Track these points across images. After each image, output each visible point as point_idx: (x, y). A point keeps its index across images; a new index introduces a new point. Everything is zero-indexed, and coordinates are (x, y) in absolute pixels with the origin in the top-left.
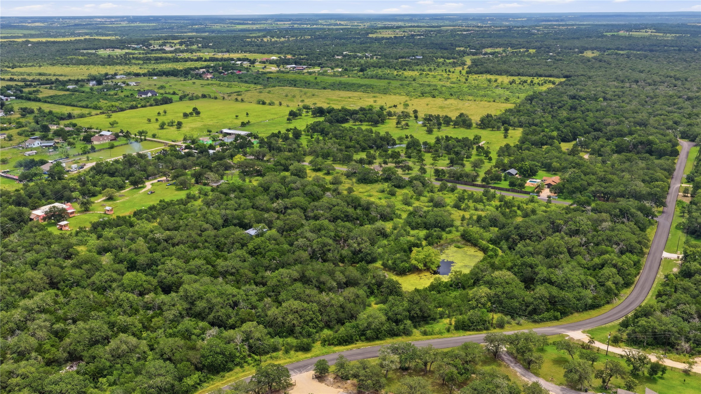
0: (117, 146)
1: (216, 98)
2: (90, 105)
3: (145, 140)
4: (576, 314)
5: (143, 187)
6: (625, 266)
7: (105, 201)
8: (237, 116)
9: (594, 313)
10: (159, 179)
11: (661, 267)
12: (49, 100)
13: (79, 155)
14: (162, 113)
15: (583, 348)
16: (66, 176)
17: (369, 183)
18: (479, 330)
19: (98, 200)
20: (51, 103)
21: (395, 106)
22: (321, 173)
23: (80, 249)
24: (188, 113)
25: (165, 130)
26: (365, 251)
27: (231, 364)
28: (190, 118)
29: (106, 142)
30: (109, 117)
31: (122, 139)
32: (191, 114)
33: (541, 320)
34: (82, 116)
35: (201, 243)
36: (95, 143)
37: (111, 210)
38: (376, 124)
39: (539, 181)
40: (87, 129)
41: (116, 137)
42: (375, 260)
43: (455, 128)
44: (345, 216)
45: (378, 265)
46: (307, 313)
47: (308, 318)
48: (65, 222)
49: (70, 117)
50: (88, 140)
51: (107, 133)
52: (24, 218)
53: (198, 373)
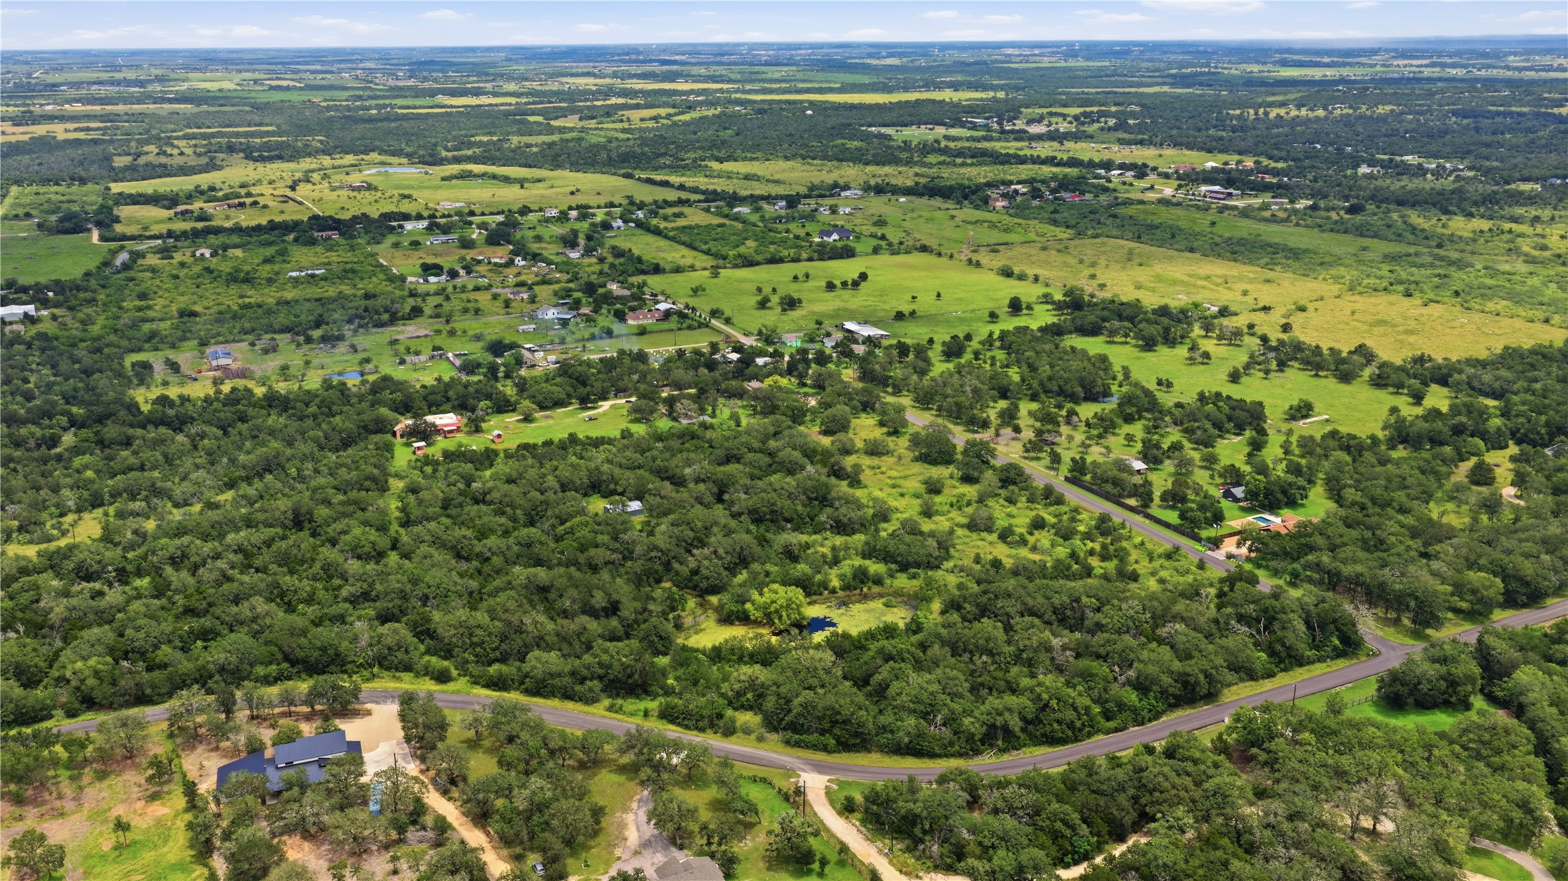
0: (652, 332)
1: (939, 255)
3: (706, 325)
5: (593, 408)
6: (1054, 703)
7: (518, 420)
8: (913, 298)
10: (629, 399)
13: (583, 339)
14: (801, 278)
15: (787, 798)
16: (523, 372)
17: (930, 463)
18: (687, 727)
19: (512, 418)
20: (672, 239)
21: (1266, 309)
22: (885, 430)
23: (397, 485)
24: (837, 283)
25: (762, 312)
26: (704, 572)
27: (333, 668)
28: (839, 292)
29: (648, 321)
30: (716, 275)
31: (673, 323)
32: (844, 284)
33: (798, 745)
34: (678, 270)
35: (514, 507)
36: (630, 322)
37: (499, 436)
38: (1149, 345)
39: (1278, 520)
40: (652, 295)
41: (667, 314)
42: (714, 590)
43: (1317, 375)
44: (772, 512)
45: (714, 599)
46: (478, 632)
47: (475, 639)
48: (423, 444)
49: (657, 270)
50: (620, 316)
51: (663, 306)
52: (382, 427)
53: (285, 665)
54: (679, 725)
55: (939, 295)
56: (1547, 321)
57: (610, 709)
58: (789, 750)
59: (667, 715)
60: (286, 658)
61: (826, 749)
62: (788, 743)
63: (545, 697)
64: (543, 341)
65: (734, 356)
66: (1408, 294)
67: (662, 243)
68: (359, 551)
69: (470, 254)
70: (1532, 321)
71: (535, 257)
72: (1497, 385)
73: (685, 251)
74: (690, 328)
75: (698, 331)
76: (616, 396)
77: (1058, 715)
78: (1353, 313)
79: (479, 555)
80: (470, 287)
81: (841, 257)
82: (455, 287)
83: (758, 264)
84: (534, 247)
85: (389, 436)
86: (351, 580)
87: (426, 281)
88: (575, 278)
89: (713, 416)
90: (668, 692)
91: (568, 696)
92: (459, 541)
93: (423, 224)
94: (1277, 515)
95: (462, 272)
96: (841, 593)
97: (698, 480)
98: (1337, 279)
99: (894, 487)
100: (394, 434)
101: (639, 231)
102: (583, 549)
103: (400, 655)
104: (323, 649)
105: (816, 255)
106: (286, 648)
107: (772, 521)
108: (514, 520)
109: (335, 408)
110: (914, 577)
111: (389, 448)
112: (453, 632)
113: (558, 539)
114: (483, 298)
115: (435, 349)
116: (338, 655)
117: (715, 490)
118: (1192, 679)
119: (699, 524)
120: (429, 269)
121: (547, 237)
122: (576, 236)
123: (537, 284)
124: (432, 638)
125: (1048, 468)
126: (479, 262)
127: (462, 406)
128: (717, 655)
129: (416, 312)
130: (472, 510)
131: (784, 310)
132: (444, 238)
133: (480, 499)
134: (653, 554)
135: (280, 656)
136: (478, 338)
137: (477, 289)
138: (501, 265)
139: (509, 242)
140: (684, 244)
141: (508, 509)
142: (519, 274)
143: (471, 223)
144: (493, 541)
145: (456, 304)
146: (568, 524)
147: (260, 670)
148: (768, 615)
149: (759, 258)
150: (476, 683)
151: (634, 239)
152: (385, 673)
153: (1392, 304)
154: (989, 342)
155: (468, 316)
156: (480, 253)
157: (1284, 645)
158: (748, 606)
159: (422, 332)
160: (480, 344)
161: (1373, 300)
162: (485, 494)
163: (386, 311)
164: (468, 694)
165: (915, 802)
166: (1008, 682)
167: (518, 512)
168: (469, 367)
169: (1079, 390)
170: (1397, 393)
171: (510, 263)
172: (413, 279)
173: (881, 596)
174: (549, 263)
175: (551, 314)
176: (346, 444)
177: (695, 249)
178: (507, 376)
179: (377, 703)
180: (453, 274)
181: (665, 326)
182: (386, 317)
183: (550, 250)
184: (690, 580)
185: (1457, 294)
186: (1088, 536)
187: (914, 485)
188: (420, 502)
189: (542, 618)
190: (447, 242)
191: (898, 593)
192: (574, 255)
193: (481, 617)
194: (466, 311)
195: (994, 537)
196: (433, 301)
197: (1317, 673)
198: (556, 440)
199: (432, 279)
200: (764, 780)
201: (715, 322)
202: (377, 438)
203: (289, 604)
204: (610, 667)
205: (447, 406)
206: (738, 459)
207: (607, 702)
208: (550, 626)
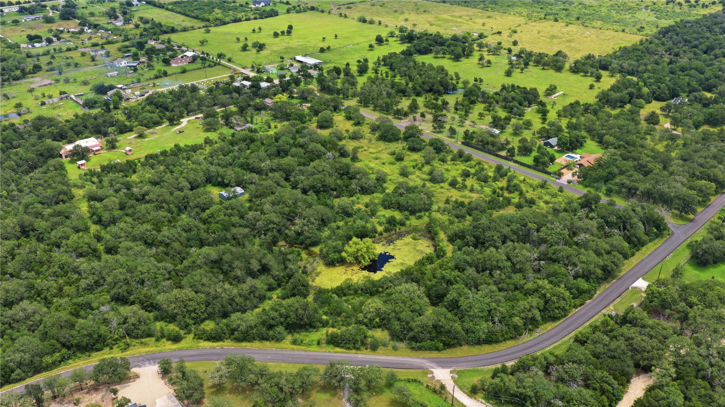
0: (189, 71)
1: (322, 11)
2: (200, 16)
3: (219, 64)
4: (466, 348)
5: (178, 124)
6: (554, 299)
7: (136, 138)
8: (324, 38)
9: (487, 349)
10: (197, 116)
11: (619, 300)
12: (170, 7)
13: (151, 79)
14: (257, 30)
15: (435, 391)
16: (124, 104)
17: (388, 142)
18: (348, 349)
19: (131, 136)
20: (172, 10)
21: (499, 33)
22: (352, 122)
23: (79, 193)
24: (279, 32)
25: (246, 53)
26: (306, 234)
27: (98, 346)
28: (281, 37)
29: (184, 64)
30: (208, 32)
31: (199, 62)
32: (283, 33)
33: (420, 349)
34: (185, 30)
35: (167, 203)
36: (173, 65)
37: (130, 151)
38: (457, 58)
39: (578, 156)
40: (178, 47)
41: (194, 59)
42: (315, 244)
43: (544, 69)
44: (323, 186)
45: (316, 249)
46: (190, 303)
47: (190, 309)
48: (83, 162)
49: (173, 30)
50: (167, 62)
51: (190, 54)
52: (53, 154)
53: (64, 351)
54: (343, 347)
55: (336, 36)
56: (623, 31)
57: (294, 342)
58: (414, 353)
59: (333, 341)
60: (64, 345)
61: (437, 349)
62: (413, 348)
63: (249, 341)
64: (126, 82)
65: (247, 83)
66: (556, 20)
67: (167, 13)
68: (80, 251)
69: (54, 27)
70: (617, 31)
71: (96, 27)
72: (630, 68)
73: (182, 17)
74: (210, 66)
75: (215, 68)
76: (188, 114)
77: (557, 305)
78: (539, 32)
79: (161, 242)
80: (64, 48)
81: (271, 16)
82: (55, 50)
83: (228, 23)
84: (92, 19)
85: (59, 159)
86: (84, 275)
87: (33, 46)
88: (127, 39)
89: (252, 122)
90: (325, 324)
91: (263, 338)
92: (144, 233)
93: (15, 8)
94: (576, 154)
95: (55, 39)
96: (385, 234)
97: (272, 170)
98: (520, 14)
99: (376, 159)
100: (61, 156)
101: (150, 7)
102: (226, 228)
103: (143, 327)
104: (90, 335)
105: (258, 17)
106: (62, 340)
107: (324, 191)
108: (170, 211)
109: (15, 143)
110: (420, 217)
111: (62, 167)
112: (173, 306)
113: (205, 222)
114: (76, 55)
115: (62, 93)
116: (100, 336)
117: (284, 175)
118: (609, 268)
119: (290, 202)
120: (32, 39)
121: (97, 13)
122: (115, 11)
123: (105, 44)
124: (156, 309)
125: (449, 137)
126: (62, 32)
127: (98, 132)
128: (341, 291)
129: (37, 68)
130: (142, 208)
131: (258, 51)
132: (33, 17)
133: (142, 199)
134: (271, 226)
135: (59, 346)
136: (85, 83)
137: (69, 50)
138: (77, 33)
139: (75, 17)
140: (180, 13)
141: (164, 205)
142: (90, 38)
143: (45, 6)
144: (166, 231)
145: (59, 61)
146: (208, 212)
147: (48, 359)
148: (356, 259)
149: (227, 19)
150: (200, 338)
151: (149, 11)
152: (135, 342)
153: (552, 26)
154: (378, 63)
155: (71, 68)
156: (59, 26)
157: (636, 237)
158: (344, 254)
159: (48, 82)
160: (89, 87)
161: (542, 24)
162: (144, 196)
163: (17, 69)
164: (198, 348)
165: (524, 387)
166: (515, 285)
167: (171, 206)
168: (89, 104)
169: (441, 88)
170: (585, 76)
171: (81, 32)
172: (25, 46)
173: (408, 233)
174: (106, 30)
175: (124, 63)
176: (33, 168)
177: (188, 16)
178: (116, 108)
179: (139, 366)
180: (50, 41)
181: (194, 66)
182: (18, 73)
183: (103, 21)
184: (297, 239)
185: (578, 19)
186: (495, 179)
187: (386, 157)
188: (106, 208)
189: (227, 286)
190: (35, 19)
191: (415, 230)
192: (119, 24)
193: (189, 292)
194: (69, 65)
195: (446, 185)
196: (44, 61)
197: (653, 249)
198: (168, 149)
199: (37, 45)
200: (415, 381)
201: (222, 62)
202: (52, 162)
203: (45, 298)
204: (287, 317)
205: (87, 134)
206: (286, 153)
207: (289, 338)
208: (235, 291)
